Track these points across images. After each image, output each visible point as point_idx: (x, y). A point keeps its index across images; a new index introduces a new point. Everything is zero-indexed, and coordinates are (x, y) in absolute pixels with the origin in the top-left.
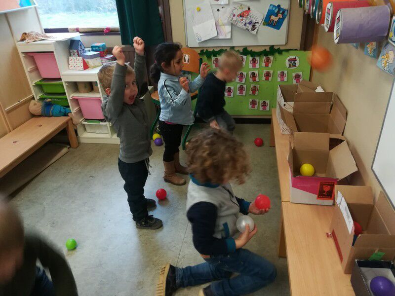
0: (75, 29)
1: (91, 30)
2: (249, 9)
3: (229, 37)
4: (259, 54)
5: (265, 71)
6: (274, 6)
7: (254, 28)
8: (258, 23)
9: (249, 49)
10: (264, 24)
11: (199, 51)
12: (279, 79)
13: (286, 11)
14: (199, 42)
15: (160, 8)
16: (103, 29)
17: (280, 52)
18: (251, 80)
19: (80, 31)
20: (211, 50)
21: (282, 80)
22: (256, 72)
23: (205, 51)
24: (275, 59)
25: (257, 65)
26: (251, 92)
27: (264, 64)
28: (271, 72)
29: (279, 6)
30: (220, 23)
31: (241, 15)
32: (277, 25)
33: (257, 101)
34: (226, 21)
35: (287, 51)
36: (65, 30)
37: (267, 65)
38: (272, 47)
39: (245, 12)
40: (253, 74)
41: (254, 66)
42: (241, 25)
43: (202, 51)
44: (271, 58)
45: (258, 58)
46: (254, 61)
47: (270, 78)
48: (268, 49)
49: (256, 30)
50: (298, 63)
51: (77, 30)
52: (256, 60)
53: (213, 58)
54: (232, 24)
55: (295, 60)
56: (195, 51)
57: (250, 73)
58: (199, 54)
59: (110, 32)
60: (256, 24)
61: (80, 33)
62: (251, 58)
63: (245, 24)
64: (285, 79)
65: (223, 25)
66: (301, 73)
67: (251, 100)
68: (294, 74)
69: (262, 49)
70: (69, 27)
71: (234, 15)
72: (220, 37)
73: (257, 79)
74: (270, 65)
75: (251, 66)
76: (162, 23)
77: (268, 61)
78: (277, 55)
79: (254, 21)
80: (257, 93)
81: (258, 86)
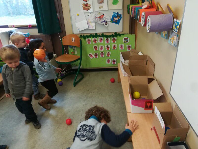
0: (12, 26)
1: (21, 26)
2: (103, 14)
3: (94, 28)
4: (110, 36)
5: (113, 45)
6: (115, 13)
7: (106, 24)
8: (108, 21)
9: (105, 34)
10: (111, 22)
11: (79, 36)
12: (120, 49)
13: (121, 16)
14: (79, 31)
15: (58, 15)
16: (28, 25)
17: (120, 35)
18: (107, 49)
19: (15, 27)
20: (86, 35)
21: (122, 49)
22: (109, 45)
23: (82, 36)
24: (118, 39)
25: (109, 42)
26: (107, 55)
27: (112, 41)
28: (116, 45)
29: (118, 13)
30: (89, 21)
31: (100, 18)
32: (117, 22)
33: (110, 59)
34: (92, 21)
35: (123, 34)
36: (7, 27)
37: (114, 42)
38: (116, 33)
39: (101, 16)
40: (107, 46)
41: (108, 42)
42: (100, 22)
43: (81, 36)
44: (116, 38)
45: (109, 39)
46: (107, 40)
47: (116, 48)
48: (114, 34)
49: (107, 25)
50: (128, 40)
51: (13, 26)
52: (108, 39)
53: (87, 39)
54: (95, 22)
55: (127, 39)
56: (77, 36)
57: (106, 46)
58: (79, 37)
59: (32, 27)
60: (107, 22)
61: (15, 28)
62: (106, 39)
63: (102, 22)
64: (123, 48)
65: (91, 22)
66: (130, 45)
67: (107, 59)
68: (127, 46)
69: (111, 34)
70: (9, 25)
71: (96, 18)
72: (90, 28)
73: (110, 49)
74: (115, 42)
75: (106, 42)
76: (59, 22)
77: (114, 40)
78: (118, 37)
79: (106, 20)
80: (110, 56)
81: (110, 52)
